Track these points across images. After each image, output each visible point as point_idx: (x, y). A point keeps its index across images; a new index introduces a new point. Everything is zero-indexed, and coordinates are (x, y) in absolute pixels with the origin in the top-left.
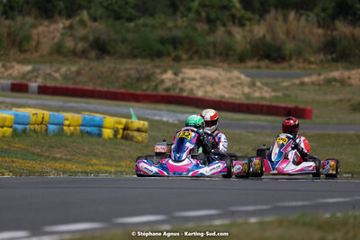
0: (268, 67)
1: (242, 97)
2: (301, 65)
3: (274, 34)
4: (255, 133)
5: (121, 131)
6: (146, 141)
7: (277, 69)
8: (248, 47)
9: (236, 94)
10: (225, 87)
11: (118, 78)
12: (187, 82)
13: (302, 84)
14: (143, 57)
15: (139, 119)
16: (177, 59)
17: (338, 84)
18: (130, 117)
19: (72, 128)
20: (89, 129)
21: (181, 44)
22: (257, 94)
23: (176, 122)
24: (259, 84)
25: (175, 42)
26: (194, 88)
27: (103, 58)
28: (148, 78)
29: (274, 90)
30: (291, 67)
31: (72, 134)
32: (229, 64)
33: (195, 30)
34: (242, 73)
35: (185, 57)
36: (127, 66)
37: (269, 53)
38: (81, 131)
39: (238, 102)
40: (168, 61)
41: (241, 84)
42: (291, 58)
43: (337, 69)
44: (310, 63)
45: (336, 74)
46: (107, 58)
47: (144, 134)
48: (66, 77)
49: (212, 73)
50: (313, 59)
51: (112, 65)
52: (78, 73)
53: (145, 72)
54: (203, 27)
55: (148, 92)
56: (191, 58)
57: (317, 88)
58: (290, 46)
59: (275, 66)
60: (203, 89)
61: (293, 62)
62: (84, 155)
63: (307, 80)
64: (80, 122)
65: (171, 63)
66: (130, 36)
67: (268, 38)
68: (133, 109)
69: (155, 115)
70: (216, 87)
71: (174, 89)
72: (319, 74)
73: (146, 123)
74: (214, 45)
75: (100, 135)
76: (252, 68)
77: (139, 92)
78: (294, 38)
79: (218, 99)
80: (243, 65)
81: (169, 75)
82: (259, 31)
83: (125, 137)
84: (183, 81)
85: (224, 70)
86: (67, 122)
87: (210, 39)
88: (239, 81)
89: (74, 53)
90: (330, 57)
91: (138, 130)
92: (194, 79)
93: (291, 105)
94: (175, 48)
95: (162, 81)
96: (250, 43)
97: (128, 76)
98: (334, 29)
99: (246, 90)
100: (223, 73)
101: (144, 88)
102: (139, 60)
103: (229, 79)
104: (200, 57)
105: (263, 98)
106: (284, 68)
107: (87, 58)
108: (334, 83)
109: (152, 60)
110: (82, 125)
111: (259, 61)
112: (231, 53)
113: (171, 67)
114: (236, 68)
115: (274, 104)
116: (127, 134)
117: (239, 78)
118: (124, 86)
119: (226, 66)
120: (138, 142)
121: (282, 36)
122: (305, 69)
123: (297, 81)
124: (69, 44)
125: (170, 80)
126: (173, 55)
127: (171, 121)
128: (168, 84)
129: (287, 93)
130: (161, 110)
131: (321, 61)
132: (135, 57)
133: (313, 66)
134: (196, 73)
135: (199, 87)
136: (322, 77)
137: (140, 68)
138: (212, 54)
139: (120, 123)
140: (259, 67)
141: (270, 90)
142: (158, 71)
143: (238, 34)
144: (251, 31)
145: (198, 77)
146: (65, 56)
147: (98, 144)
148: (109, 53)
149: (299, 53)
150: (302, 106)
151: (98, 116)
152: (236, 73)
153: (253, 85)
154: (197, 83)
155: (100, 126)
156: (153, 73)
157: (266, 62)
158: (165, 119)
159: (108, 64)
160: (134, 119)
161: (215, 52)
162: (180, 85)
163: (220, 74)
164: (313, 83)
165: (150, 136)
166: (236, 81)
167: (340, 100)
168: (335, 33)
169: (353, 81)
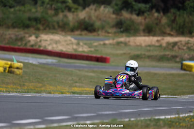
0: (86, 35)
1: (73, 51)
2: (103, 34)
3: (90, 17)
4: (79, 70)
5: (8, 69)
6: (21, 74)
7: (91, 36)
8: (76, 24)
9: (69, 49)
10: (63, 45)
11: (5, 39)
12: (42, 42)
13: (104, 44)
14: (20, 28)
15: (18, 62)
16: (38, 29)
17: (123, 45)
18: (12, 60)
21: (40, 21)
22: (80, 49)
23: (37, 64)
24: (81, 44)
25: (36, 20)
26: (47, 45)
28: (21, 39)
29: (90, 47)
30: (98, 35)
32: (65, 33)
33: (47, 14)
34: (72, 37)
35: (41, 28)
36: (10, 32)
37: (87, 27)
39: (70, 53)
40: (32, 30)
41: (72, 44)
42: (98, 30)
43: (122, 37)
44: (108, 33)
45: (122, 39)
47: (20, 71)
49: (56, 37)
50: (110, 31)
53: (20, 36)
54: (51, 12)
55: (21, 47)
56: (45, 29)
57: (112, 46)
58: (98, 24)
59: (90, 34)
60: (51, 46)
61: (100, 32)
63: (107, 42)
65: (34, 31)
66: (12, 16)
68: (14, 56)
69: (26, 59)
70: (58, 45)
71: (36, 46)
72: (114, 39)
73: (22, 64)
74: (58, 23)
76: (78, 35)
77: (16, 47)
78: (100, 19)
79: (60, 51)
80: (72, 33)
81: (33, 38)
83: (10, 72)
84: (40, 41)
85: (63, 36)
87: (55, 19)
90: (119, 30)
91: (17, 68)
92: (46, 40)
93: (99, 55)
94: (37, 23)
95: (29, 41)
96: (77, 22)
97: (10, 38)
98: (121, 15)
99: (75, 47)
101: (19, 45)
102: (16, 30)
103: (66, 41)
104: (50, 29)
105: (84, 52)
106: (95, 36)
108: (121, 44)
109: (24, 29)
111: (81, 31)
112: (66, 27)
113: (34, 34)
114: (69, 35)
115: (90, 55)
116: (11, 70)
117: (70, 40)
118: (8, 43)
119: (63, 33)
120: (17, 75)
121: (94, 18)
122: (105, 36)
123: (102, 43)
125: (34, 41)
126: (36, 26)
127: (34, 63)
128: (32, 43)
129: (97, 49)
130: (28, 57)
131: (115, 33)
132: (14, 27)
133: (110, 35)
134: (48, 37)
135: (49, 45)
136: (115, 41)
137: (17, 33)
138: (56, 27)
139: (7, 64)
140: (81, 35)
141: (87, 47)
142: (27, 35)
143: (71, 17)
144: (77, 15)
149: (103, 28)
150: (104, 56)
152: (69, 38)
153: (78, 44)
154: (48, 43)
156: (24, 37)
157: (84, 32)
158: (31, 62)
160: (15, 62)
162: (39, 44)
163: (61, 38)
164: (110, 44)
165: (23, 71)
166: (69, 42)
167: (124, 54)
168: (122, 17)
169: (132, 43)
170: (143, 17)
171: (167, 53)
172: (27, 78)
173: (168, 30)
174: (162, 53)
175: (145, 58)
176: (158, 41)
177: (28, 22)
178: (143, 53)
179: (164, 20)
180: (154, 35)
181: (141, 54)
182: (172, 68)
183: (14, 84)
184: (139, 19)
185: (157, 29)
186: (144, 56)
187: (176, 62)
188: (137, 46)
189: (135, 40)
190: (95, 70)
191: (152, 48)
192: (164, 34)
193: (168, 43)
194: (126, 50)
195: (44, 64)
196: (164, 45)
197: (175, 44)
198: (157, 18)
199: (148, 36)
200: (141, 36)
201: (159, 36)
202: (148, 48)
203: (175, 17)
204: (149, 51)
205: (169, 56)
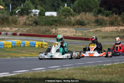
0: (80, 27)
1: (74, 35)
3: (82, 19)
5: (40, 45)
7: (83, 28)
8: (75, 22)
9: (72, 35)
10: (69, 33)
11: (40, 31)
12: (59, 32)
13: (89, 32)
14: (48, 25)
15: (45, 42)
16: (57, 26)
18: (43, 42)
19: (27, 45)
20: (32, 45)
22: (78, 35)
24: (78, 32)
25: (56, 21)
27: (37, 26)
28: (48, 31)
29: (82, 34)
30: (87, 27)
31: (27, 46)
32: (70, 27)
33: (61, 18)
36: (43, 28)
37: (81, 24)
38: (30, 46)
39: (72, 37)
40: (54, 26)
41: (73, 32)
42: (86, 25)
43: (99, 28)
44: (92, 26)
45: (98, 29)
46: (38, 26)
47: (46, 46)
48: (27, 31)
49: (65, 29)
50: (92, 25)
51: (39, 28)
52: (30, 30)
53: (48, 29)
54: (63, 17)
55: (49, 35)
56: (60, 25)
57: (93, 33)
58: (86, 22)
59: (82, 27)
60: (63, 34)
61: (87, 26)
62: (30, 52)
64: (29, 43)
65: (55, 27)
66: (44, 20)
67: (80, 19)
68: (43, 39)
69: (50, 41)
70: (67, 33)
71: (55, 34)
72: (94, 29)
73: (47, 43)
75: (35, 46)
76: (76, 27)
77: (46, 35)
78: (87, 19)
79: (67, 36)
80: (74, 27)
81: (54, 30)
82: (78, 17)
83: (42, 47)
84: (58, 31)
85: (69, 28)
86: (26, 43)
87: (65, 20)
89: (29, 25)
90: (97, 24)
91: (45, 45)
92: (61, 31)
93: (86, 37)
95: (52, 32)
97: (43, 30)
99: (75, 33)
101: (47, 34)
102: (46, 26)
103: (70, 31)
104: (62, 25)
105: (79, 36)
106: (85, 27)
107: (32, 26)
108: (98, 31)
109: (50, 26)
110: (30, 44)
111: (78, 25)
112: (71, 24)
113: (55, 28)
115: (82, 37)
117: (72, 30)
118: (42, 33)
119: (69, 27)
120: (45, 48)
121: (84, 19)
122: (90, 28)
123: (88, 31)
124: (28, 22)
125: (54, 31)
126: (56, 24)
129: (85, 34)
130: (52, 39)
131: (95, 26)
132: (45, 25)
133: (92, 27)
134: (61, 29)
136: (95, 30)
137: (46, 28)
138: (66, 24)
139: (40, 43)
140: (78, 27)
142: (51, 29)
144: (76, 18)
146: (27, 25)
147: (34, 49)
148: (38, 25)
149: (89, 23)
151: (34, 42)
152: (72, 29)
155: (35, 44)
156: (50, 30)
157: (80, 26)
159: (38, 27)
160: (44, 42)
161: (67, 24)
162: (57, 33)
163: (68, 30)
164: (92, 31)
168: (98, 18)
169: (103, 31)
170: (109, 17)
177: (51, 22)
180: (114, 26)
184: (106, 18)
186: (109, 37)
189: (105, 29)
192: (119, 25)
194: (100, 34)
196: (119, 31)
198: (116, 18)
199: (111, 27)
200: (108, 27)
204: (112, 34)
205: (121, 36)
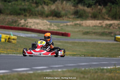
0: (56, 19)
2: (66, 19)
3: (58, 8)
5: (7, 40)
6: (16, 43)
7: (58, 20)
8: (49, 12)
9: (45, 28)
10: (41, 25)
11: (5, 22)
12: (29, 24)
13: (67, 25)
14: (14, 15)
15: (14, 35)
16: (25, 16)
17: (78, 26)
18: (10, 35)
21: (27, 11)
22: (52, 28)
23: (25, 37)
24: (53, 25)
25: (25, 10)
26: (31, 25)
28: (16, 22)
29: (58, 27)
30: (63, 19)
32: (43, 18)
33: (32, 6)
34: (47, 21)
35: (28, 15)
36: (8, 18)
37: (56, 15)
41: (47, 25)
42: (63, 16)
43: (78, 20)
44: (70, 18)
45: (78, 22)
47: (15, 41)
49: (37, 21)
50: (70, 17)
53: (15, 20)
55: (16, 27)
56: (30, 16)
57: (72, 26)
58: (63, 13)
59: (58, 19)
61: (64, 18)
63: (68, 24)
65: (23, 17)
66: (10, 8)
67: (56, 9)
68: (11, 32)
69: (18, 34)
70: (38, 25)
71: (24, 26)
72: (73, 22)
73: (16, 37)
74: (38, 12)
76: (50, 19)
77: (12, 26)
78: (64, 10)
80: (47, 18)
81: (23, 21)
82: (53, 7)
83: (9, 42)
87: (37, 9)
88: (46, 24)
90: (76, 16)
91: (13, 39)
92: (31, 23)
93: (63, 32)
94: (25, 12)
95: (21, 23)
96: (50, 11)
97: (9, 21)
98: (78, 7)
99: (49, 27)
100: (41, 21)
101: (14, 25)
102: (12, 16)
103: (43, 23)
104: (33, 15)
105: (54, 30)
106: (61, 20)
109: (17, 16)
111: (53, 17)
112: (43, 14)
113: (24, 18)
114: (45, 19)
115: (58, 31)
116: (10, 41)
117: (46, 23)
118: (7, 24)
119: (42, 18)
120: (13, 43)
121: (60, 9)
122: (67, 20)
123: (65, 24)
125: (23, 23)
126: (24, 14)
127: (24, 36)
128: (22, 24)
129: (62, 28)
130: (20, 33)
131: (73, 18)
133: (70, 19)
134: (32, 21)
135: (33, 25)
136: (74, 23)
137: (13, 18)
139: (7, 37)
140: (52, 19)
141: (56, 27)
142: (19, 19)
143: (46, 8)
144: (50, 7)
145: (32, 22)
148: (2, 13)
149: (66, 15)
150: (67, 32)
152: (45, 21)
153: (51, 25)
154: (32, 24)
155: (0, 38)
156: (17, 20)
158: (21, 36)
159: (2, 17)
160: (12, 36)
161: (38, 14)
162: (27, 25)
163: (40, 21)
164: (71, 25)
165: (17, 41)
166: (45, 24)
167: (79, 31)
168: (78, 9)
169: (84, 25)
170: (91, 9)
171: (106, 31)
172: (19, 45)
173: (106, 17)
174: (103, 31)
175: (92, 33)
176: (100, 23)
177: (19, 11)
178: (91, 30)
179: (104, 10)
180: (98, 20)
181: (90, 31)
182: (109, 40)
183: (11, 49)
184: (88, 10)
185: (100, 16)
186: (91, 33)
187: (112, 36)
188: (87, 26)
189: (86, 22)
190: (61, 41)
191: (96, 28)
192: (104, 19)
193: (107, 25)
194: (81, 29)
195: (30, 37)
196: (104, 26)
197: (111, 25)
198: (100, 9)
199: (94, 20)
200: (90, 20)
201: (101, 20)
202: (94, 28)
203: (111, 9)
204: (95, 29)
205: (107, 33)
